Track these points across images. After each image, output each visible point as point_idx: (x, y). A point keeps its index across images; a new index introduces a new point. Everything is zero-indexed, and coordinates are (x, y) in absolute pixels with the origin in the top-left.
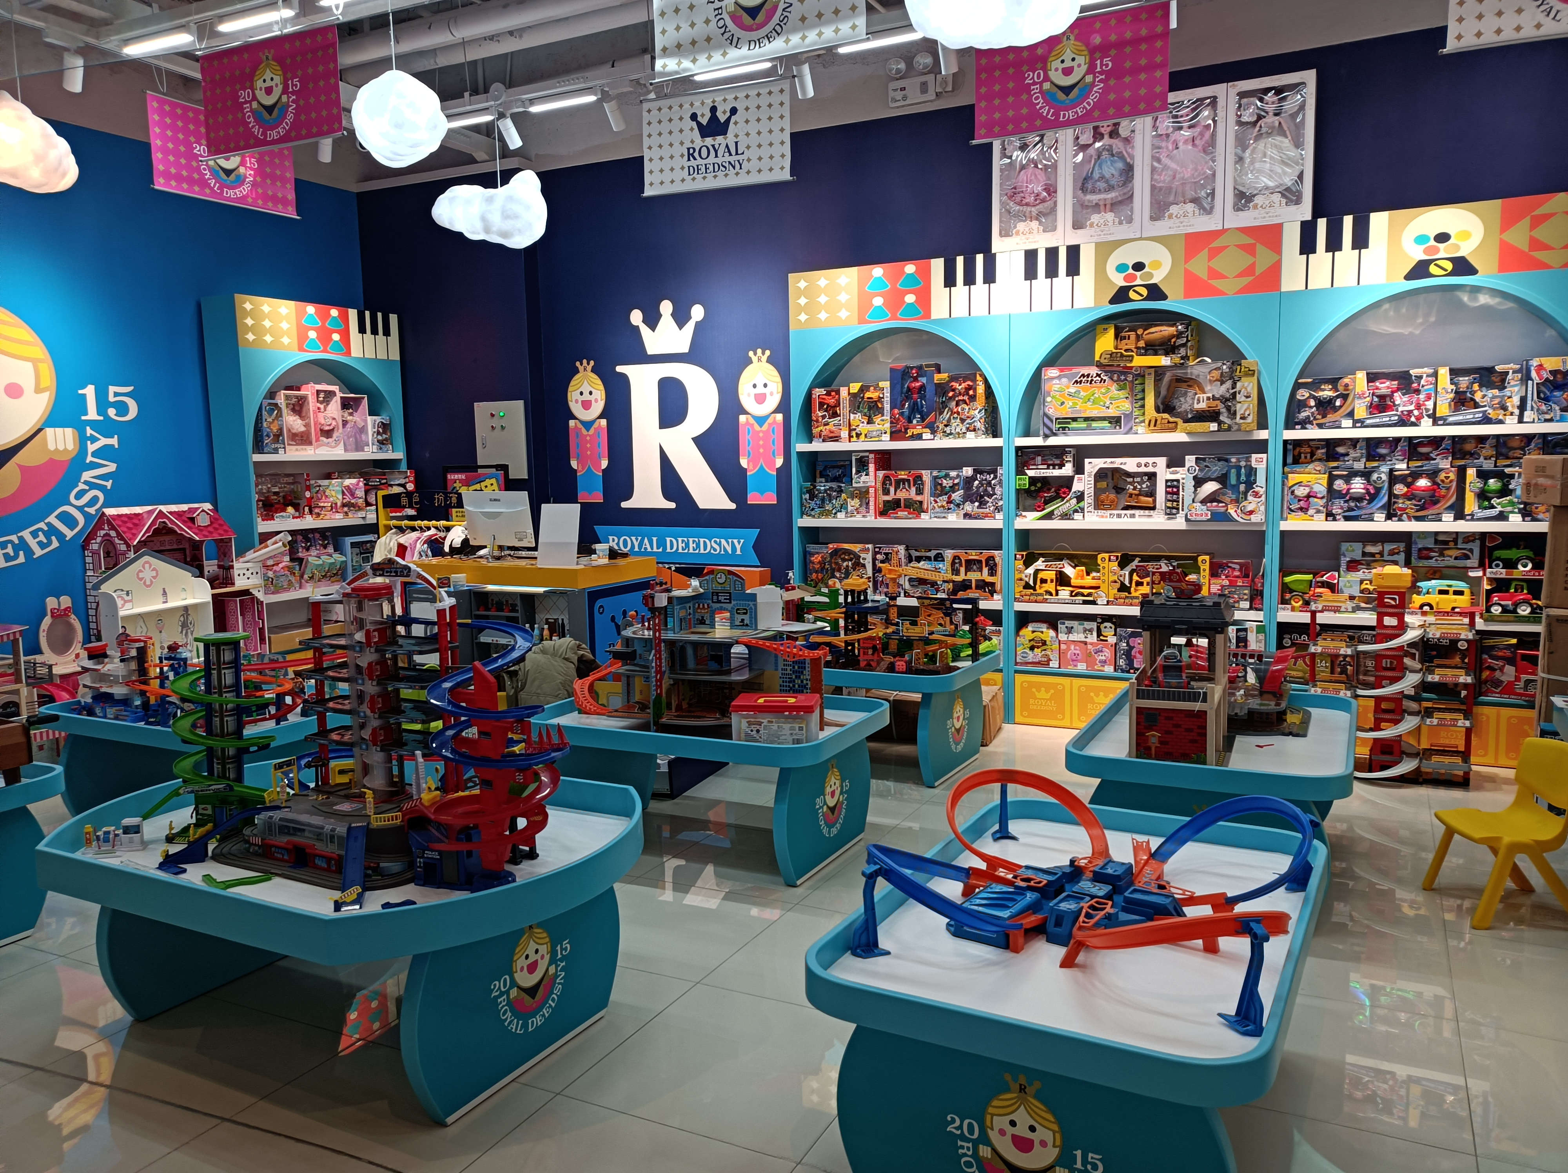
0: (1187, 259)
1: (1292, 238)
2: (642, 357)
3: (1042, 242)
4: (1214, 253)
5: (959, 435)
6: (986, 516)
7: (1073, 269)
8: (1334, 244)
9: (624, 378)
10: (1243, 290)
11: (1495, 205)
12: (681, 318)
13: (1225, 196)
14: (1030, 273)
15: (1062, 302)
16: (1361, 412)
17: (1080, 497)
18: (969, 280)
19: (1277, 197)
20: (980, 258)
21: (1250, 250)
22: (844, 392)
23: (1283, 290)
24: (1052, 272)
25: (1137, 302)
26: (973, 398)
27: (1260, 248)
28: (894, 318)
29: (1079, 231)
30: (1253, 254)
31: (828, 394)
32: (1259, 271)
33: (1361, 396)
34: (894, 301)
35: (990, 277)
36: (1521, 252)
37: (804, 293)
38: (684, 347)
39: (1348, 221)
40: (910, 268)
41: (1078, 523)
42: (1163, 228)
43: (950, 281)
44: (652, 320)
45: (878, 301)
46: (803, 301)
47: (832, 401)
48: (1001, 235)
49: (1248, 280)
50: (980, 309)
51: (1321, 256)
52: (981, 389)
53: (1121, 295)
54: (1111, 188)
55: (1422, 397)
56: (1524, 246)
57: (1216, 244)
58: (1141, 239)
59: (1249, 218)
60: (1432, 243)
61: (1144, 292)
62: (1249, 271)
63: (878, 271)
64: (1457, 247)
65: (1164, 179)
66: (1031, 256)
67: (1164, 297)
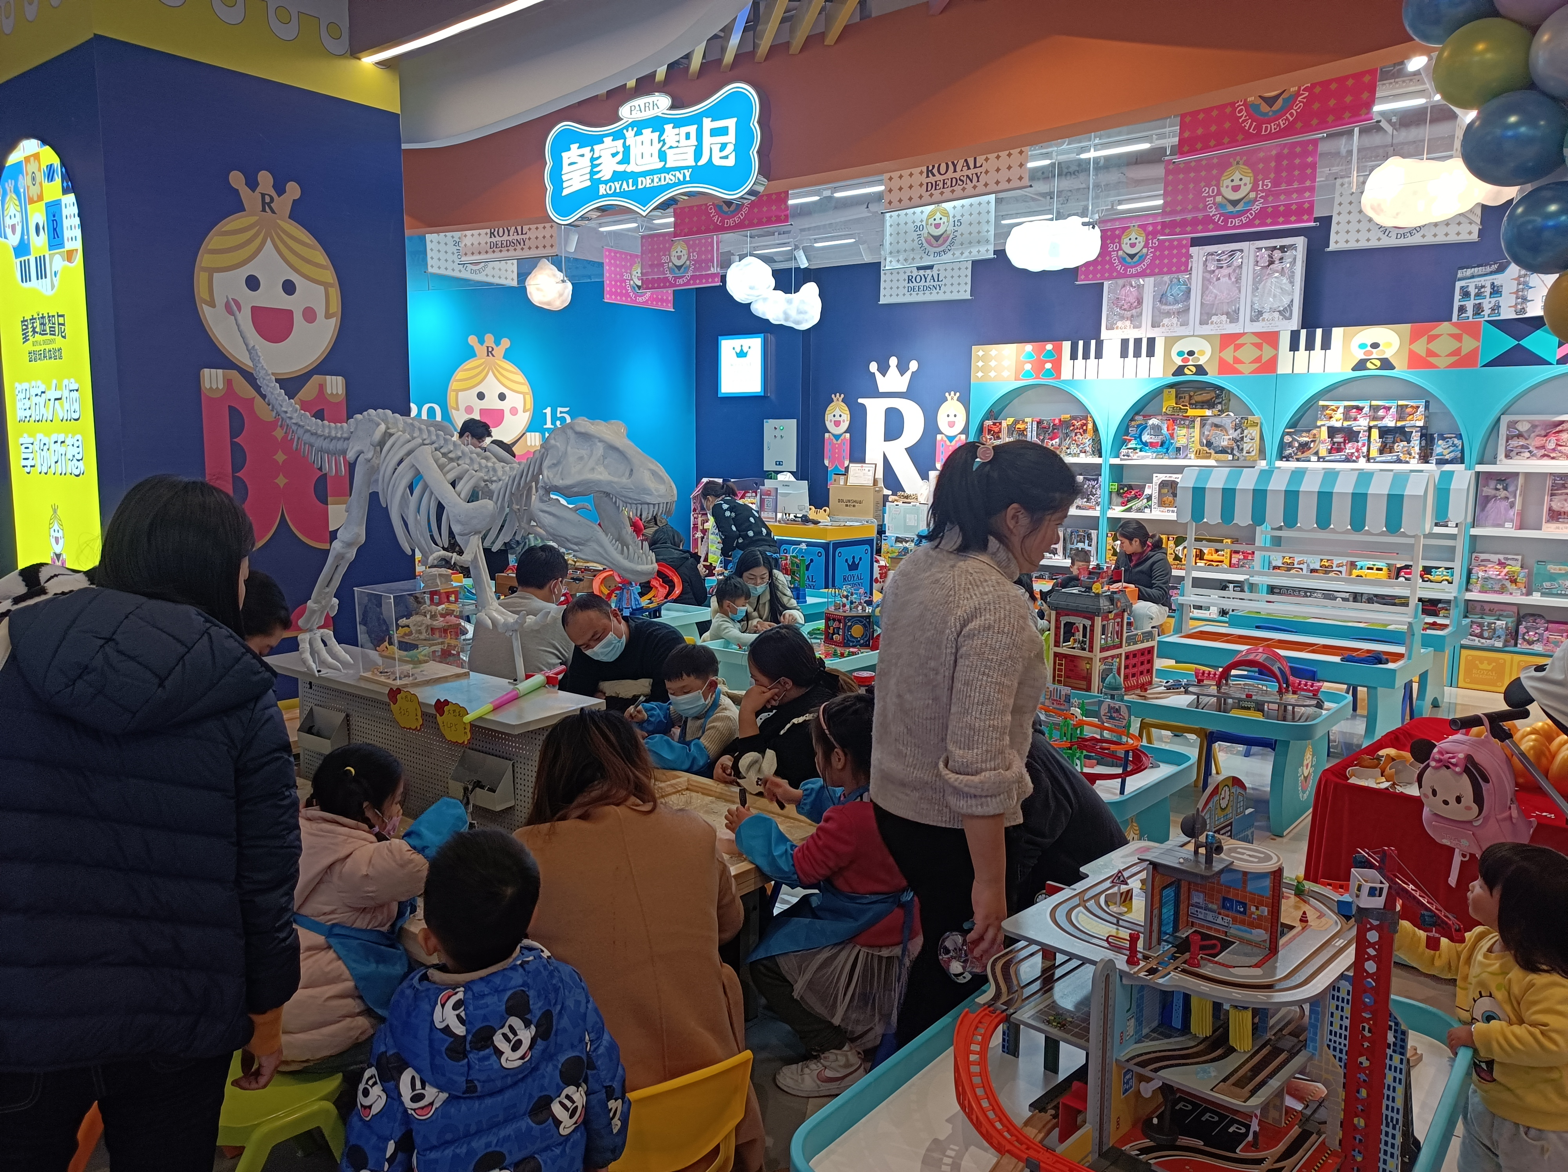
0: (1221, 350)
1: (1285, 341)
2: (876, 394)
3: (1132, 334)
4: (1238, 347)
5: (1075, 455)
6: (1090, 508)
7: (1151, 353)
8: (1310, 347)
9: (863, 407)
10: (1255, 372)
11: (1406, 327)
12: (902, 369)
13: (1245, 313)
14: (1124, 354)
15: (1143, 373)
16: (1323, 452)
17: (1149, 498)
18: (1086, 356)
19: (1276, 314)
20: (1093, 342)
21: (1259, 346)
22: (1004, 424)
23: (1279, 372)
24: (1137, 354)
25: (1189, 375)
26: (1085, 431)
27: (1265, 346)
28: (1037, 377)
29: (1156, 329)
30: (1261, 349)
31: (994, 424)
32: (1264, 360)
33: (1324, 442)
34: (1038, 367)
35: (1099, 355)
36: (1421, 357)
37: (982, 358)
38: (904, 389)
39: (1319, 332)
40: (1049, 347)
41: (1146, 515)
42: (1207, 330)
43: (1074, 356)
44: (884, 369)
45: (1028, 367)
46: (980, 364)
47: (997, 430)
48: (1107, 329)
49: (1256, 365)
50: (1092, 374)
51: (1302, 353)
52: (1090, 426)
53: (1180, 371)
54: (1176, 302)
55: (1360, 444)
56: (1423, 353)
57: (1239, 342)
58: (1193, 336)
59: (1259, 327)
60: (1369, 348)
61: (1194, 369)
62: (1258, 360)
63: (1029, 347)
64: (1384, 352)
65: (1209, 299)
66: (1125, 343)
67: (1206, 374)
